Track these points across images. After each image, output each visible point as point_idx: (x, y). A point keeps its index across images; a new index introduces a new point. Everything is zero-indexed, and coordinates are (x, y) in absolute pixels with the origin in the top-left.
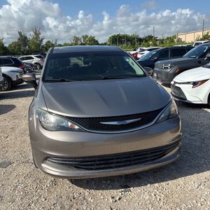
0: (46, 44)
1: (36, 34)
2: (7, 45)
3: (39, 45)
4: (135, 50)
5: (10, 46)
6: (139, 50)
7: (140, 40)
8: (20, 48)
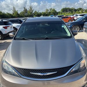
0: (35, 13)
1: (30, 8)
2: (19, 13)
3: (32, 13)
4: (73, 15)
5: (20, 13)
6: (75, 15)
7: (76, 10)
8: (24, 14)
